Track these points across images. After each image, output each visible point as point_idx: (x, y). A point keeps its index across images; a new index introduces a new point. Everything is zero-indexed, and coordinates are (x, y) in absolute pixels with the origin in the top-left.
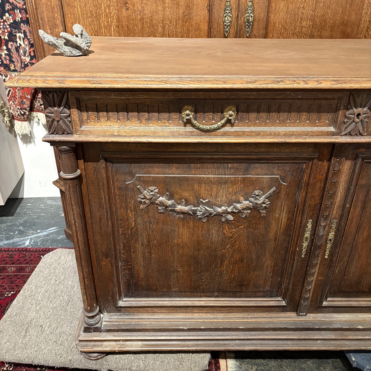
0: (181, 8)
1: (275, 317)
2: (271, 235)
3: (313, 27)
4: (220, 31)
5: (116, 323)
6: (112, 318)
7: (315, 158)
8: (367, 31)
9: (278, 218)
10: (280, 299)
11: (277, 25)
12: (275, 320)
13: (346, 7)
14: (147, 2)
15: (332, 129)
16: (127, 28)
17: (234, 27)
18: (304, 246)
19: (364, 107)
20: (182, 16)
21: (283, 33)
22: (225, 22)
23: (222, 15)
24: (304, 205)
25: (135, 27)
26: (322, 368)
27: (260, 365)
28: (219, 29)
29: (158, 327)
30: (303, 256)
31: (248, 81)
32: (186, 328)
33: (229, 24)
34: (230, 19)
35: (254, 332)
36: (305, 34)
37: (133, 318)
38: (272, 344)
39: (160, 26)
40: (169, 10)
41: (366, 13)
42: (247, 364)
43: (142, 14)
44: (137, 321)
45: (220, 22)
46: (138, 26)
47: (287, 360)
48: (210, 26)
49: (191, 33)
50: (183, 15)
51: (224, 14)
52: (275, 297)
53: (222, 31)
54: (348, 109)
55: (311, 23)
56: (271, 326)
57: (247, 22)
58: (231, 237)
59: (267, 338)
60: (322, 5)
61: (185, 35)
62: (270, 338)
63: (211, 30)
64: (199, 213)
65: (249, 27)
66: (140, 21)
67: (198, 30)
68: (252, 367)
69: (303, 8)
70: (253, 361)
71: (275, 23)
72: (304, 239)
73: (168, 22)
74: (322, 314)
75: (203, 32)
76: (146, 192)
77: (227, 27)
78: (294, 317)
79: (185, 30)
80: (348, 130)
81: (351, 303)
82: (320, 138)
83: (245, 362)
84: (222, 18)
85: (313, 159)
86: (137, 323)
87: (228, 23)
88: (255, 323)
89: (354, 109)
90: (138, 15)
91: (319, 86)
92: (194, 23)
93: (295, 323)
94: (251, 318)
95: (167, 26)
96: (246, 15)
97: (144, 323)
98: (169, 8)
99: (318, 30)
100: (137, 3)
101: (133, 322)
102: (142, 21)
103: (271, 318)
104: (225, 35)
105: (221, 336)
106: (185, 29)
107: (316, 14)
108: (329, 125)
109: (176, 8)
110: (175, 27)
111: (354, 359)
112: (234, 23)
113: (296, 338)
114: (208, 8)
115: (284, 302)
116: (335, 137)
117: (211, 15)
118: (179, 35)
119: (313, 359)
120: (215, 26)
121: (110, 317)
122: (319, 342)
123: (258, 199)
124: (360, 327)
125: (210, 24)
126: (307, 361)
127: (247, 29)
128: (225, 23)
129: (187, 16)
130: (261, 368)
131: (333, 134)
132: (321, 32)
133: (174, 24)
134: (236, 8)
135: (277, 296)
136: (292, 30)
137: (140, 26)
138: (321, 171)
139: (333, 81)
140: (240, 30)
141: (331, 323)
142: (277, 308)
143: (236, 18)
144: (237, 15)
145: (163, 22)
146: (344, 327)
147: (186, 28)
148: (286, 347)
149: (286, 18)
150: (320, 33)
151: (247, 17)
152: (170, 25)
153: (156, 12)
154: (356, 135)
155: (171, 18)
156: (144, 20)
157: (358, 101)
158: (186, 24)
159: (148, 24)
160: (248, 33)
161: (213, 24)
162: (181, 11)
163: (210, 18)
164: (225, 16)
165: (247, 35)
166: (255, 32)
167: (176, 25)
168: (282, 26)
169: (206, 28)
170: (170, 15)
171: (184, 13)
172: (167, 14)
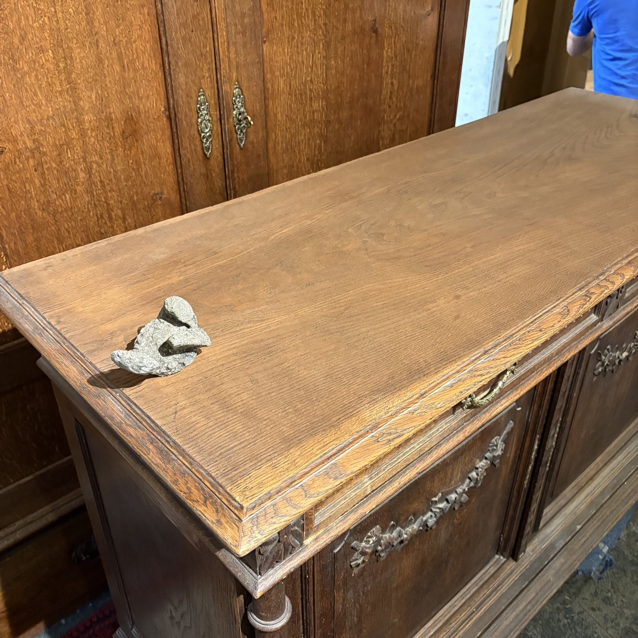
0: (116, 125)
2: (500, 484)
3: (327, 109)
4: (196, 150)
8: (391, 98)
9: (509, 457)
10: (497, 557)
11: (279, 116)
13: (363, 69)
14: (43, 128)
16: (7, 193)
17: (218, 136)
20: (121, 139)
21: (289, 128)
22: (203, 132)
23: (194, 121)
25: (27, 185)
28: (193, 147)
33: (208, 134)
34: (209, 125)
36: (319, 123)
39: (81, 169)
40: (93, 135)
41: (387, 73)
43: (37, 155)
45: (194, 135)
46: (33, 182)
48: (176, 145)
49: (143, 167)
50: (123, 137)
51: (199, 118)
53: (199, 149)
55: (324, 103)
57: (237, 124)
58: (460, 524)
60: (333, 72)
61: (134, 173)
63: (179, 152)
65: (241, 131)
66: (36, 170)
67: (155, 157)
69: (311, 81)
71: (276, 114)
73: (97, 158)
75: (165, 159)
76: (364, 544)
77: (207, 140)
79: (132, 163)
84: (196, 127)
87: (206, 133)
90: (27, 159)
92: (145, 147)
94: (477, 608)
95: (95, 166)
96: (235, 112)
98: (92, 130)
99: (334, 112)
100: (22, 135)
102: (40, 169)
104: (206, 155)
106: (131, 161)
107: (329, 87)
109: (108, 127)
110: (111, 164)
112: (217, 129)
114: (167, 113)
115: (502, 558)
117: (176, 125)
118: (122, 177)
120: (186, 143)
124: (579, 527)
125: (176, 141)
127: (240, 135)
128: (203, 135)
129: (131, 137)
131: (595, 325)
132: (338, 113)
133: (108, 159)
134: (215, 103)
136: (301, 120)
137: (37, 181)
140: (231, 140)
143: (219, 122)
144: (219, 116)
145: (85, 161)
147: (133, 161)
149: (289, 102)
150: (337, 116)
151: (236, 115)
152: (100, 161)
153: (68, 144)
155: (101, 148)
156: (45, 167)
158: (131, 152)
159: (55, 172)
160: (242, 141)
161: (182, 141)
162: (118, 131)
163: (175, 130)
164: (201, 122)
165: (240, 146)
166: (252, 137)
167: (113, 159)
168: (286, 116)
169: (169, 150)
170: (96, 143)
171: (124, 132)
172: (92, 143)
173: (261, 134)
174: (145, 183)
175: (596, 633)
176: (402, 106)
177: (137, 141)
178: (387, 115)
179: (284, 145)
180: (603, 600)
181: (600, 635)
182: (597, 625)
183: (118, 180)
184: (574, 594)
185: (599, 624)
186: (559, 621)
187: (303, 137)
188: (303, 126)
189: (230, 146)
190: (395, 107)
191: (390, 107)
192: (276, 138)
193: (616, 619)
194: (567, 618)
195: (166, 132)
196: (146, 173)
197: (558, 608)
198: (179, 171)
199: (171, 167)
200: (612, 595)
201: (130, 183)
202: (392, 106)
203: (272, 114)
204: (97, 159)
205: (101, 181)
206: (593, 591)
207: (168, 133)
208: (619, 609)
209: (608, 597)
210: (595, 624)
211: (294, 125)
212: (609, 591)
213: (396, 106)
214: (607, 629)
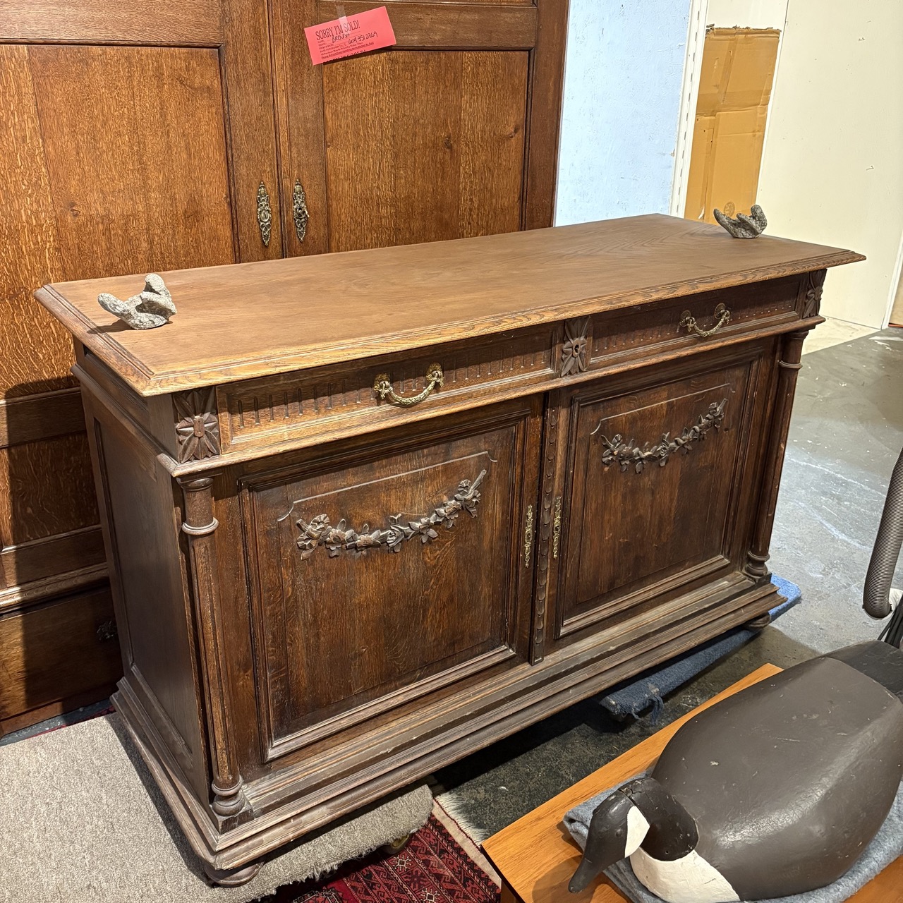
0: (178, 204)
1: (504, 680)
2: (486, 544)
3: (396, 217)
4: (254, 237)
5: (271, 793)
6: (260, 789)
7: (528, 415)
8: (470, 215)
9: (492, 515)
10: (504, 647)
11: (343, 217)
12: (507, 684)
13: (437, 182)
14: (114, 199)
15: (549, 371)
16: (77, 250)
17: (277, 227)
18: (527, 549)
19: (581, 336)
20: (183, 218)
21: (354, 230)
22: (262, 221)
23: (254, 210)
24: (521, 486)
25: (94, 246)
26: (570, 746)
27: (487, 782)
28: (252, 234)
29: (346, 767)
30: (527, 565)
31: (464, 328)
32: (389, 750)
33: (267, 224)
34: (269, 215)
35: (486, 714)
37: (297, 773)
39: (144, 240)
40: (158, 211)
41: (465, 189)
42: (468, 790)
43: (106, 221)
44: (306, 774)
45: (253, 222)
46: (100, 244)
47: (520, 758)
48: (235, 230)
49: (202, 245)
50: (185, 215)
51: (258, 207)
52: (498, 646)
53: (258, 238)
54: (564, 343)
55: (392, 211)
57: (297, 218)
58: (435, 566)
60: (403, 181)
61: (192, 250)
62: (511, 713)
63: (238, 237)
64: (390, 540)
65: (302, 226)
66: (103, 235)
67: (214, 238)
68: (477, 790)
69: (378, 187)
70: (474, 782)
71: (340, 215)
72: (526, 537)
74: (561, 651)
75: (224, 242)
76: (310, 527)
77: (266, 229)
78: (529, 669)
79: (192, 241)
80: (568, 368)
81: (591, 618)
82: (540, 386)
83: (463, 788)
84: (255, 215)
85: (525, 417)
86: (307, 777)
87: (266, 222)
88: (482, 699)
89: (571, 340)
90: (98, 224)
91: (543, 319)
92: (205, 228)
95: (156, 238)
96: (295, 207)
97: (319, 772)
98: (157, 206)
99: (405, 220)
100: (95, 202)
101: (301, 778)
102: (107, 233)
103: (500, 683)
104: (264, 243)
105: (444, 739)
107: (398, 196)
108: (545, 367)
109: (171, 205)
110: (172, 239)
111: (614, 703)
112: (277, 221)
114: (228, 199)
115: (511, 651)
116: (555, 380)
117: (236, 211)
118: (182, 252)
119: (552, 740)
120: (245, 229)
121: (256, 788)
122: (571, 691)
123: (467, 493)
124: (612, 648)
125: (236, 226)
126: (545, 746)
127: (300, 229)
128: (262, 223)
129: (192, 217)
130: (490, 786)
131: (551, 377)
132: (409, 222)
133: (169, 234)
134: (275, 196)
135: (500, 644)
136: (367, 224)
137: (103, 244)
138: (534, 432)
139: (552, 310)
140: (289, 232)
141: (576, 657)
142: (504, 665)
143: (279, 213)
144: (279, 208)
145: (148, 233)
146: (595, 656)
147: (193, 238)
149: (354, 205)
150: (407, 224)
151: (296, 209)
152: (162, 235)
153: (134, 215)
154: (576, 372)
155: (164, 223)
156: (112, 233)
157: (574, 329)
158: (191, 231)
159: (121, 239)
160: (301, 235)
161: (241, 226)
162: (181, 211)
163: (234, 216)
164: (261, 212)
165: (300, 239)
166: (312, 233)
167: (174, 235)
168: (351, 218)
169: (229, 234)
170: (160, 218)
171: (186, 211)
172: (156, 217)
173: (323, 231)
174: (203, 261)
176: (485, 224)
177: (198, 221)
178: (467, 231)
179: (348, 245)
183: (178, 254)
187: (369, 241)
188: (370, 230)
189: (289, 238)
190: (475, 224)
191: (469, 223)
192: (339, 238)
195: (227, 217)
196: (204, 251)
198: (237, 254)
199: (230, 250)
201: (189, 259)
202: (472, 223)
203: (336, 214)
204: (159, 232)
205: (161, 253)
207: (228, 218)
211: (359, 228)
213: (478, 223)
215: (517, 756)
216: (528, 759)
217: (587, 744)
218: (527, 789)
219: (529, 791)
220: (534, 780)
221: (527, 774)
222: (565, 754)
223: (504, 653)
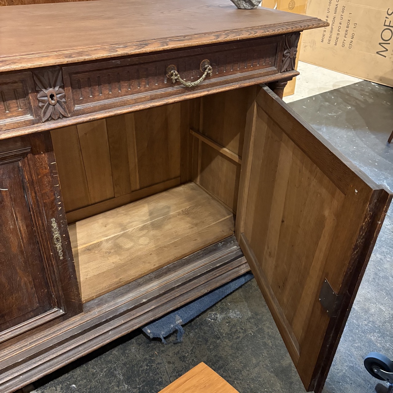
1: (57, 330)
2: (15, 249)
9: (15, 229)
10: (55, 309)
12: (58, 334)
15: (29, 117)
18: (58, 248)
19: (54, 87)
24: (38, 207)
26: (128, 351)
27: (65, 381)
30: (61, 258)
38: (63, 360)
42: (50, 387)
47: (93, 361)
52: (49, 310)
54: (38, 92)
56: (56, 342)
59: (55, 356)
68: (56, 388)
70: (56, 381)
72: (55, 240)
80: (48, 115)
82: (18, 130)
83: (47, 386)
85: (26, 154)
88: (36, 347)
89: (44, 90)
93: (81, 326)
94: (30, 343)
108: (25, 114)
111: (149, 331)
113: (86, 340)
115: (61, 311)
116: (36, 125)
119: (118, 347)
122: (110, 333)
124: (144, 300)
126: (112, 351)
130: (66, 384)
131: (32, 123)
135: (51, 308)
138: (42, 165)
141: (116, 310)
142: (57, 320)
146: (130, 308)
148: (79, 354)
154: (59, 118)
157: (45, 80)
175: (161, 378)
180: (180, 358)
181: (164, 380)
182: (165, 373)
184: (162, 351)
185: (167, 372)
186: (141, 367)
193: (181, 371)
194: (147, 366)
197: (146, 358)
200: (188, 355)
206: (176, 351)
208: (187, 365)
209: (184, 357)
210: (164, 372)
212: (188, 352)
214: (171, 377)
215: (91, 360)
216: (98, 362)
217: (139, 349)
218: (89, 387)
219: (90, 388)
220: (96, 379)
221: (93, 374)
222: (123, 358)
223: (55, 313)
